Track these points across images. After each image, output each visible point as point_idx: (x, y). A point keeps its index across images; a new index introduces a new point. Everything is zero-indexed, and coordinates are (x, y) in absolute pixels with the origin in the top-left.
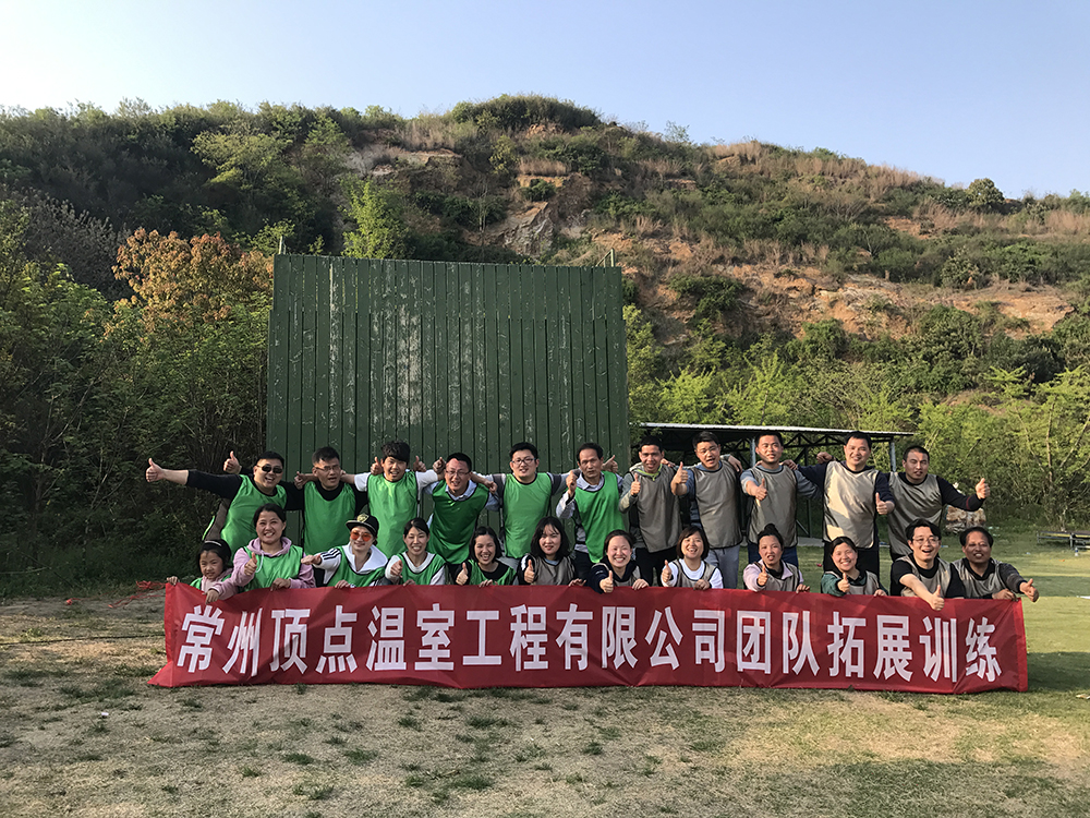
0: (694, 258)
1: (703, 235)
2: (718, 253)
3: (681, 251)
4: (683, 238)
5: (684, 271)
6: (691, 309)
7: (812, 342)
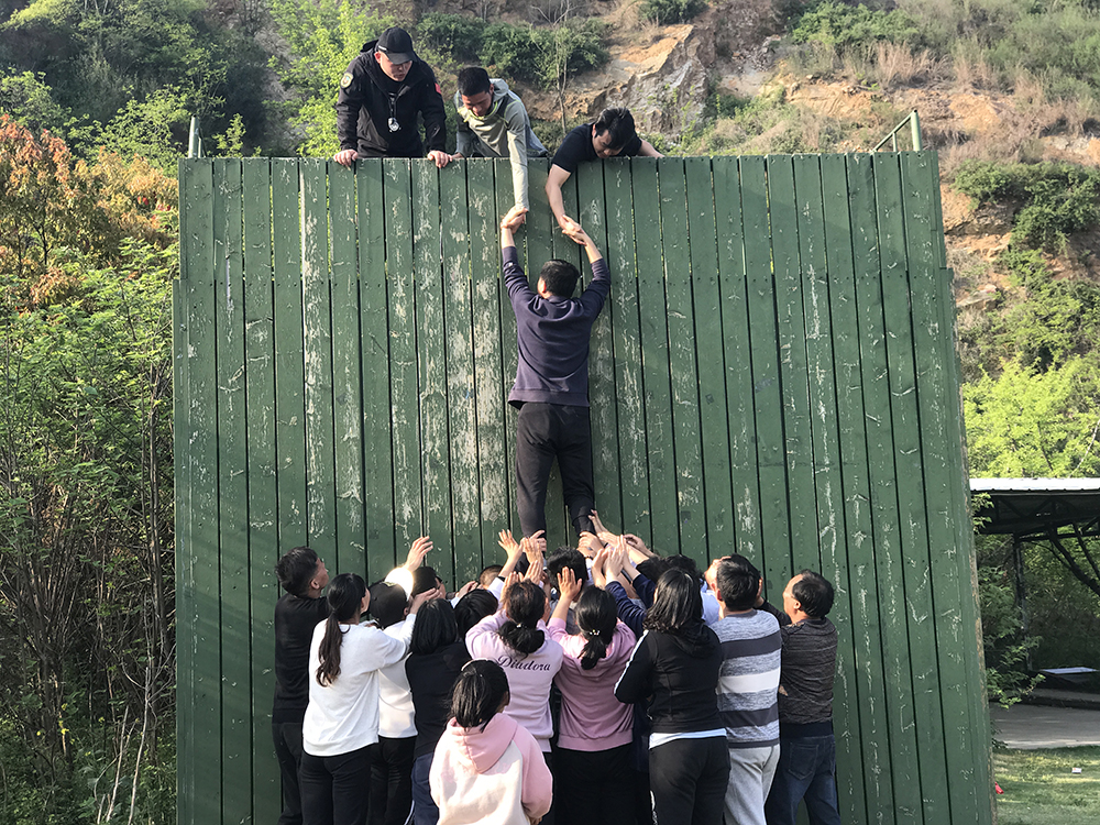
0: (1003, 125)
1: (1020, 76)
2: (1052, 114)
3: (975, 112)
4: (978, 85)
5: (984, 154)
6: (1001, 231)
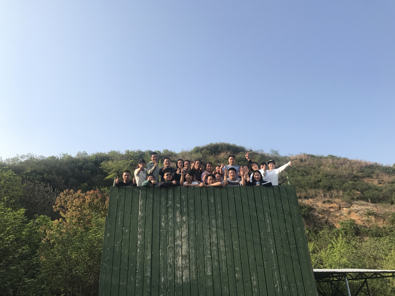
7: (344, 229)
